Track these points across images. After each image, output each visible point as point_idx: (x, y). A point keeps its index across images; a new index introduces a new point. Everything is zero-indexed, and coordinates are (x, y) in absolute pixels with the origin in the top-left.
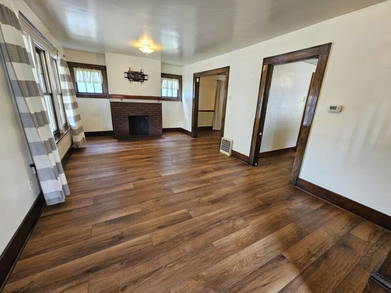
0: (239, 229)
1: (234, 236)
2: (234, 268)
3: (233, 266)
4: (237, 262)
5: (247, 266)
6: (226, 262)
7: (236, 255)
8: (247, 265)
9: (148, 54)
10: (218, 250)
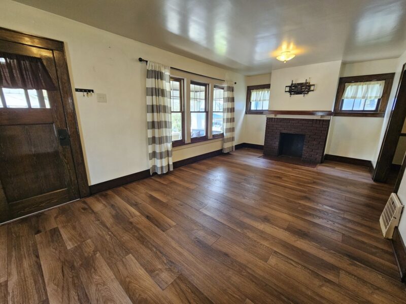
0: (153, 277)
1: (141, 272)
2: (98, 277)
3: (100, 276)
4: (104, 279)
5: (96, 290)
6: (106, 269)
7: (113, 277)
8: (98, 290)
9: (287, 61)
10: (122, 260)
